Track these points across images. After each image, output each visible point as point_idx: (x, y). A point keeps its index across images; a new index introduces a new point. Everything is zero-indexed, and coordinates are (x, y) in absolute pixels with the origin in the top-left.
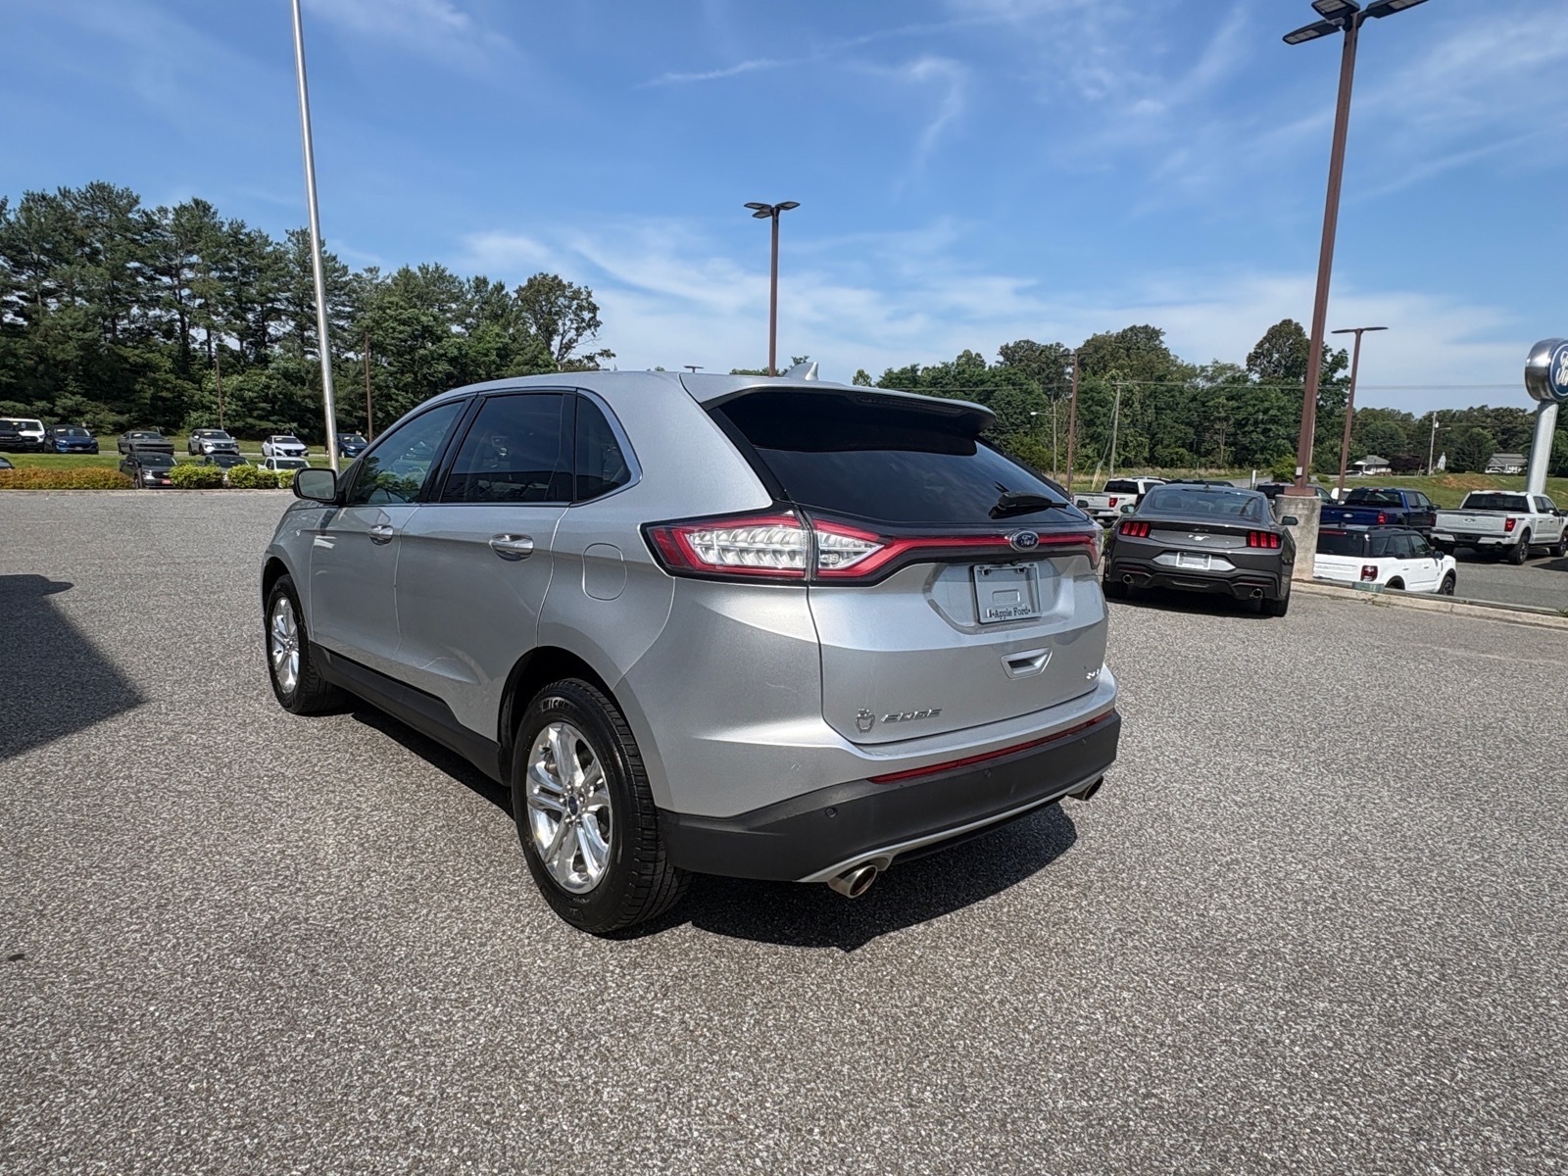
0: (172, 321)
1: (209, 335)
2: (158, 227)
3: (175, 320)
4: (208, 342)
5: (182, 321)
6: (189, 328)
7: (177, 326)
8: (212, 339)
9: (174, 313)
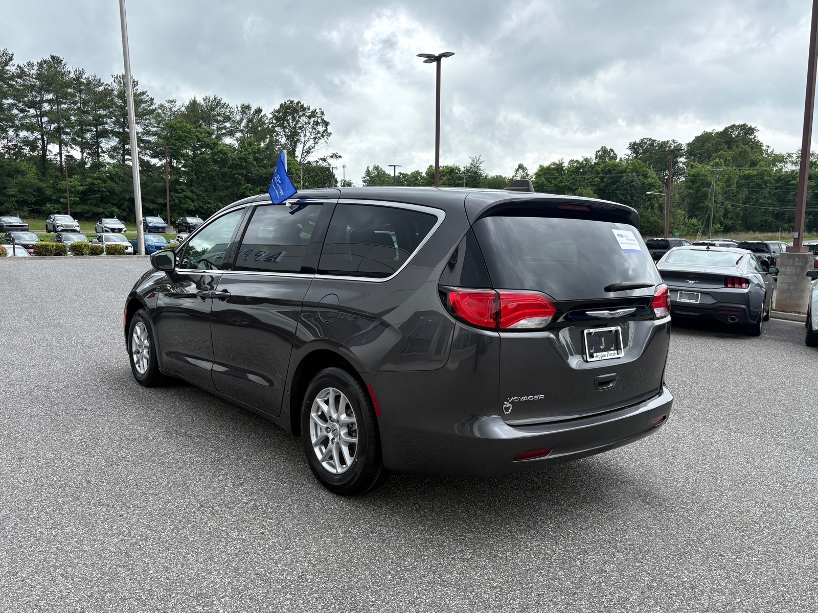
1: (61, 149)
2: (28, 76)
3: (38, 139)
4: (60, 154)
5: (42, 139)
6: (47, 144)
7: (40, 143)
8: (62, 152)
9: (37, 134)
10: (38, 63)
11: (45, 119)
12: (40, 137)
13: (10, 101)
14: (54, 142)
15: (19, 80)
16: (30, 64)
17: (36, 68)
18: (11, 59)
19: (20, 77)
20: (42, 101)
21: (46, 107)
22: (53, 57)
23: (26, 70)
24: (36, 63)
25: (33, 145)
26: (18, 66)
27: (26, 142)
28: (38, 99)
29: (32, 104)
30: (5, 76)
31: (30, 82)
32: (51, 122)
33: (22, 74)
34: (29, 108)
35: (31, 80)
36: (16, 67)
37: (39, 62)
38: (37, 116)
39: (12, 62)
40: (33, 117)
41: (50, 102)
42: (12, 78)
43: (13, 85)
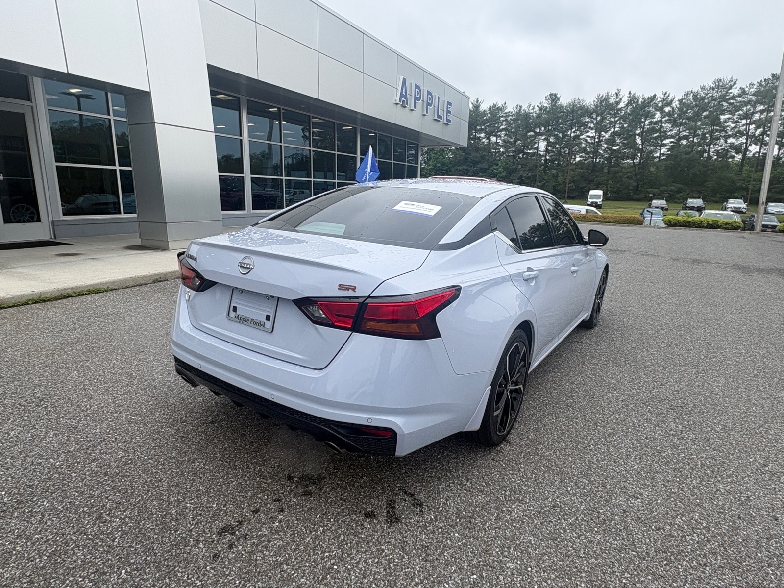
0: (742, 144)
1: (760, 149)
2: (747, 94)
3: (744, 143)
4: (759, 152)
5: (746, 143)
6: (750, 145)
7: (743, 147)
8: (762, 151)
9: (743, 140)
10: (758, 83)
11: (752, 127)
12: (744, 141)
13: (727, 116)
14: (756, 144)
15: (739, 99)
16: (752, 85)
17: (755, 87)
18: (735, 83)
19: (739, 96)
20: (753, 113)
21: (757, 117)
22: (773, 76)
23: (747, 89)
24: (756, 83)
25: (738, 149)
26: (740, 88)
27: (732, 146)
28: (751, 111)
29: (746, 116)
30: (727, 97)
31: (747, 98)
32: (757, 128)
33: (743, 92)
34: (742, 119)
35: (749, 97)
36: (738, 88)
37: (759, 81)
38: (747, 124)
39: (735, 86)
40: (743, 126)
41: (762, 112)
42: (733, 98)
43: (733, 103)
